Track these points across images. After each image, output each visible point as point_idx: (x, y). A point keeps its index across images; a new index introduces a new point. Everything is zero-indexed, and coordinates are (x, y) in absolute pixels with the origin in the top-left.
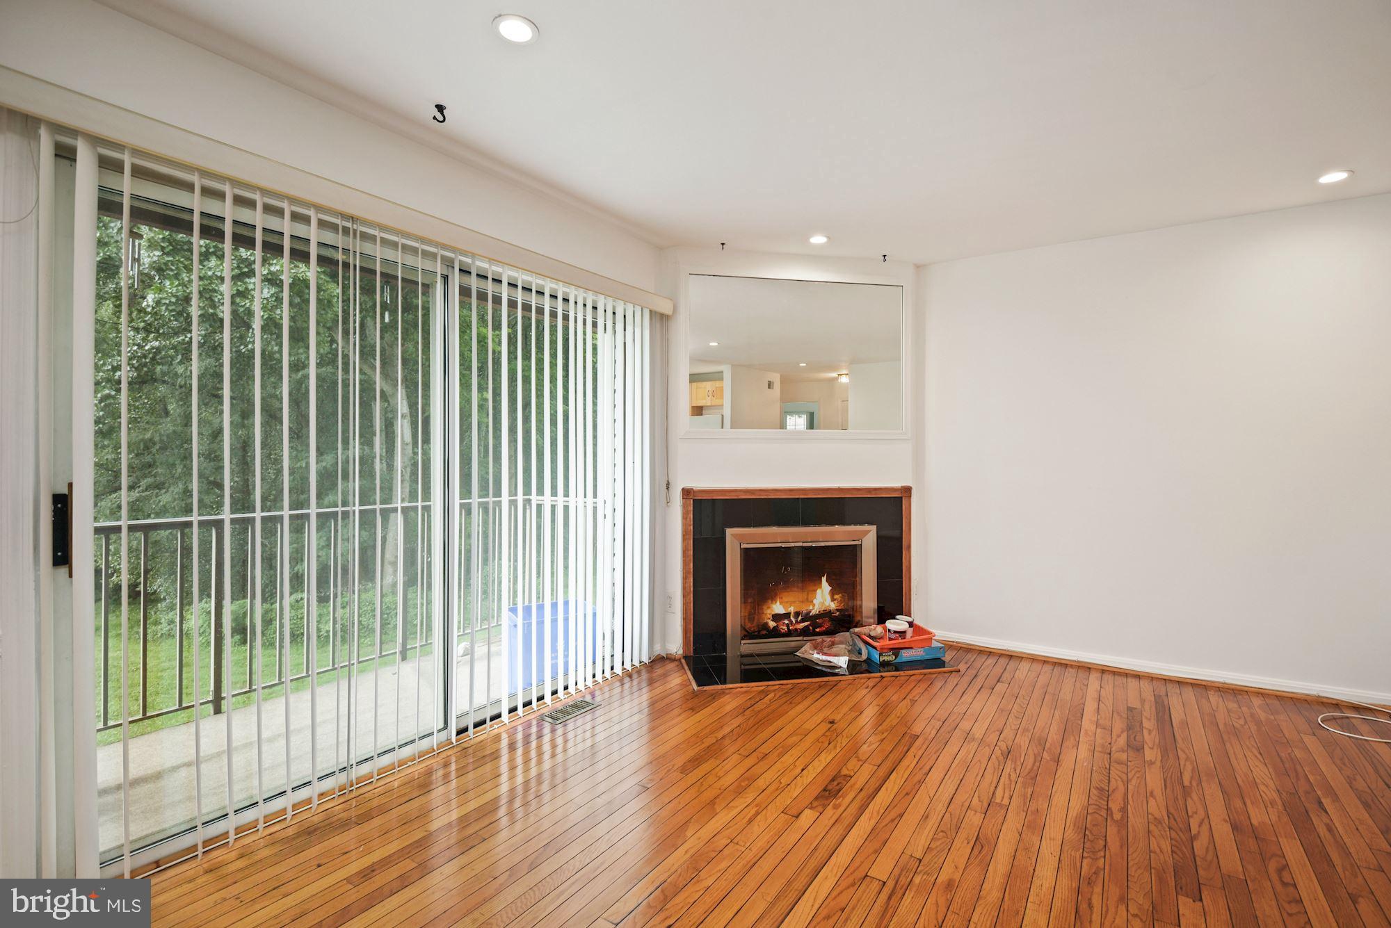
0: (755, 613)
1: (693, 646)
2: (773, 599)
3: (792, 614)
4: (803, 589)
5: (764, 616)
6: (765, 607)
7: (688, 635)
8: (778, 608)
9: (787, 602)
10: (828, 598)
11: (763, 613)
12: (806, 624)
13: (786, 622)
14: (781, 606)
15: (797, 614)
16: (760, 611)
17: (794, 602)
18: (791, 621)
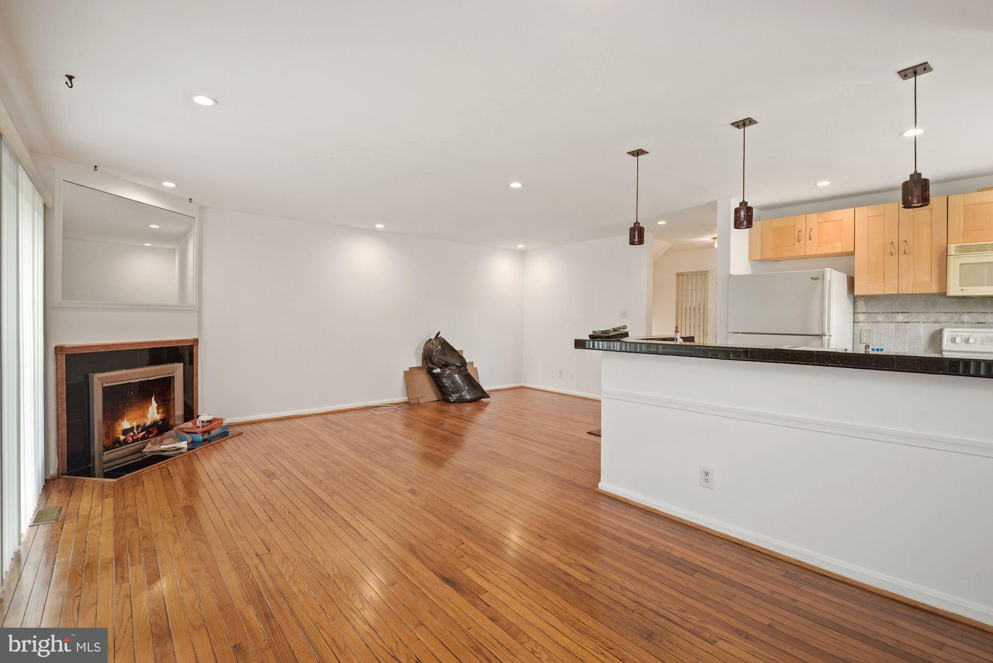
0: (110, 432)
1: (67, 465)
2: (122, 418)
3: (135, 427)
4: (140, 408)
5: (116, 432)
6: (117, 425)
7: (63, 458)
8: (126, 424)
9: (131, 419)
10: (156, 412)
11: (116, 430)
12: (143, 433)
13: (132, 434)
14: (128, 422)
15: (138, 427)
16: (114, 429)
17: (136, 418)
18: (134, 433)
